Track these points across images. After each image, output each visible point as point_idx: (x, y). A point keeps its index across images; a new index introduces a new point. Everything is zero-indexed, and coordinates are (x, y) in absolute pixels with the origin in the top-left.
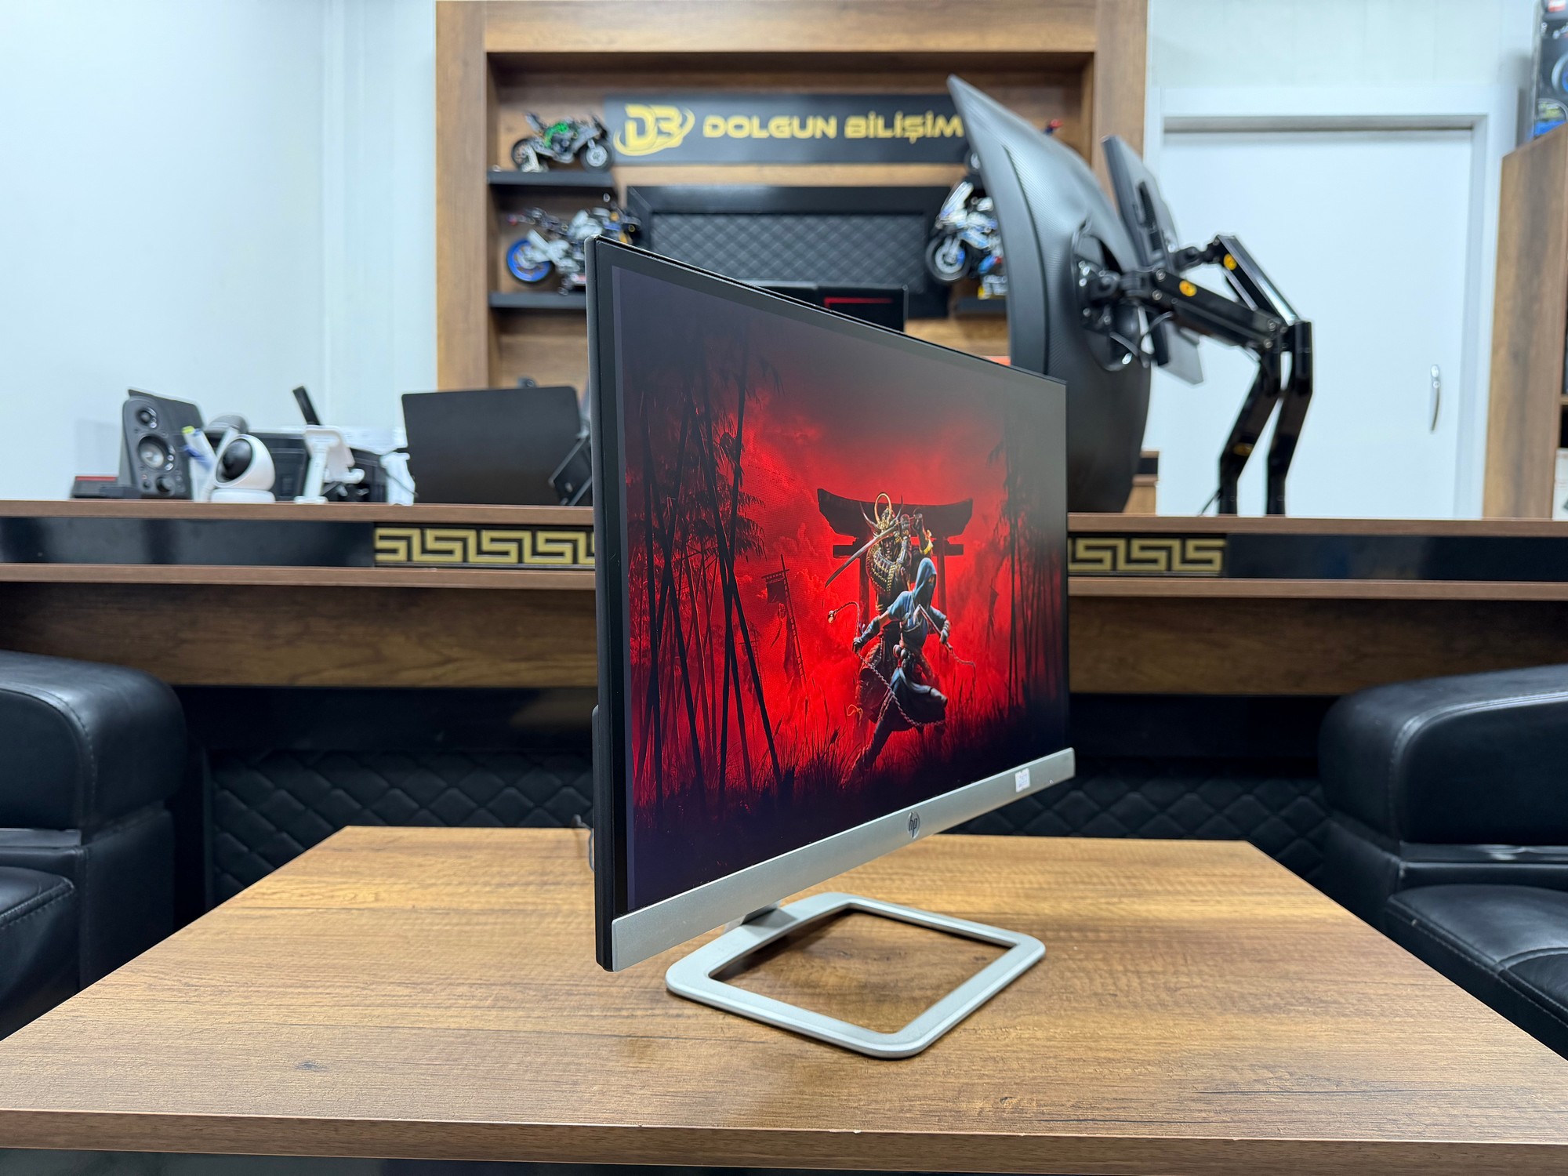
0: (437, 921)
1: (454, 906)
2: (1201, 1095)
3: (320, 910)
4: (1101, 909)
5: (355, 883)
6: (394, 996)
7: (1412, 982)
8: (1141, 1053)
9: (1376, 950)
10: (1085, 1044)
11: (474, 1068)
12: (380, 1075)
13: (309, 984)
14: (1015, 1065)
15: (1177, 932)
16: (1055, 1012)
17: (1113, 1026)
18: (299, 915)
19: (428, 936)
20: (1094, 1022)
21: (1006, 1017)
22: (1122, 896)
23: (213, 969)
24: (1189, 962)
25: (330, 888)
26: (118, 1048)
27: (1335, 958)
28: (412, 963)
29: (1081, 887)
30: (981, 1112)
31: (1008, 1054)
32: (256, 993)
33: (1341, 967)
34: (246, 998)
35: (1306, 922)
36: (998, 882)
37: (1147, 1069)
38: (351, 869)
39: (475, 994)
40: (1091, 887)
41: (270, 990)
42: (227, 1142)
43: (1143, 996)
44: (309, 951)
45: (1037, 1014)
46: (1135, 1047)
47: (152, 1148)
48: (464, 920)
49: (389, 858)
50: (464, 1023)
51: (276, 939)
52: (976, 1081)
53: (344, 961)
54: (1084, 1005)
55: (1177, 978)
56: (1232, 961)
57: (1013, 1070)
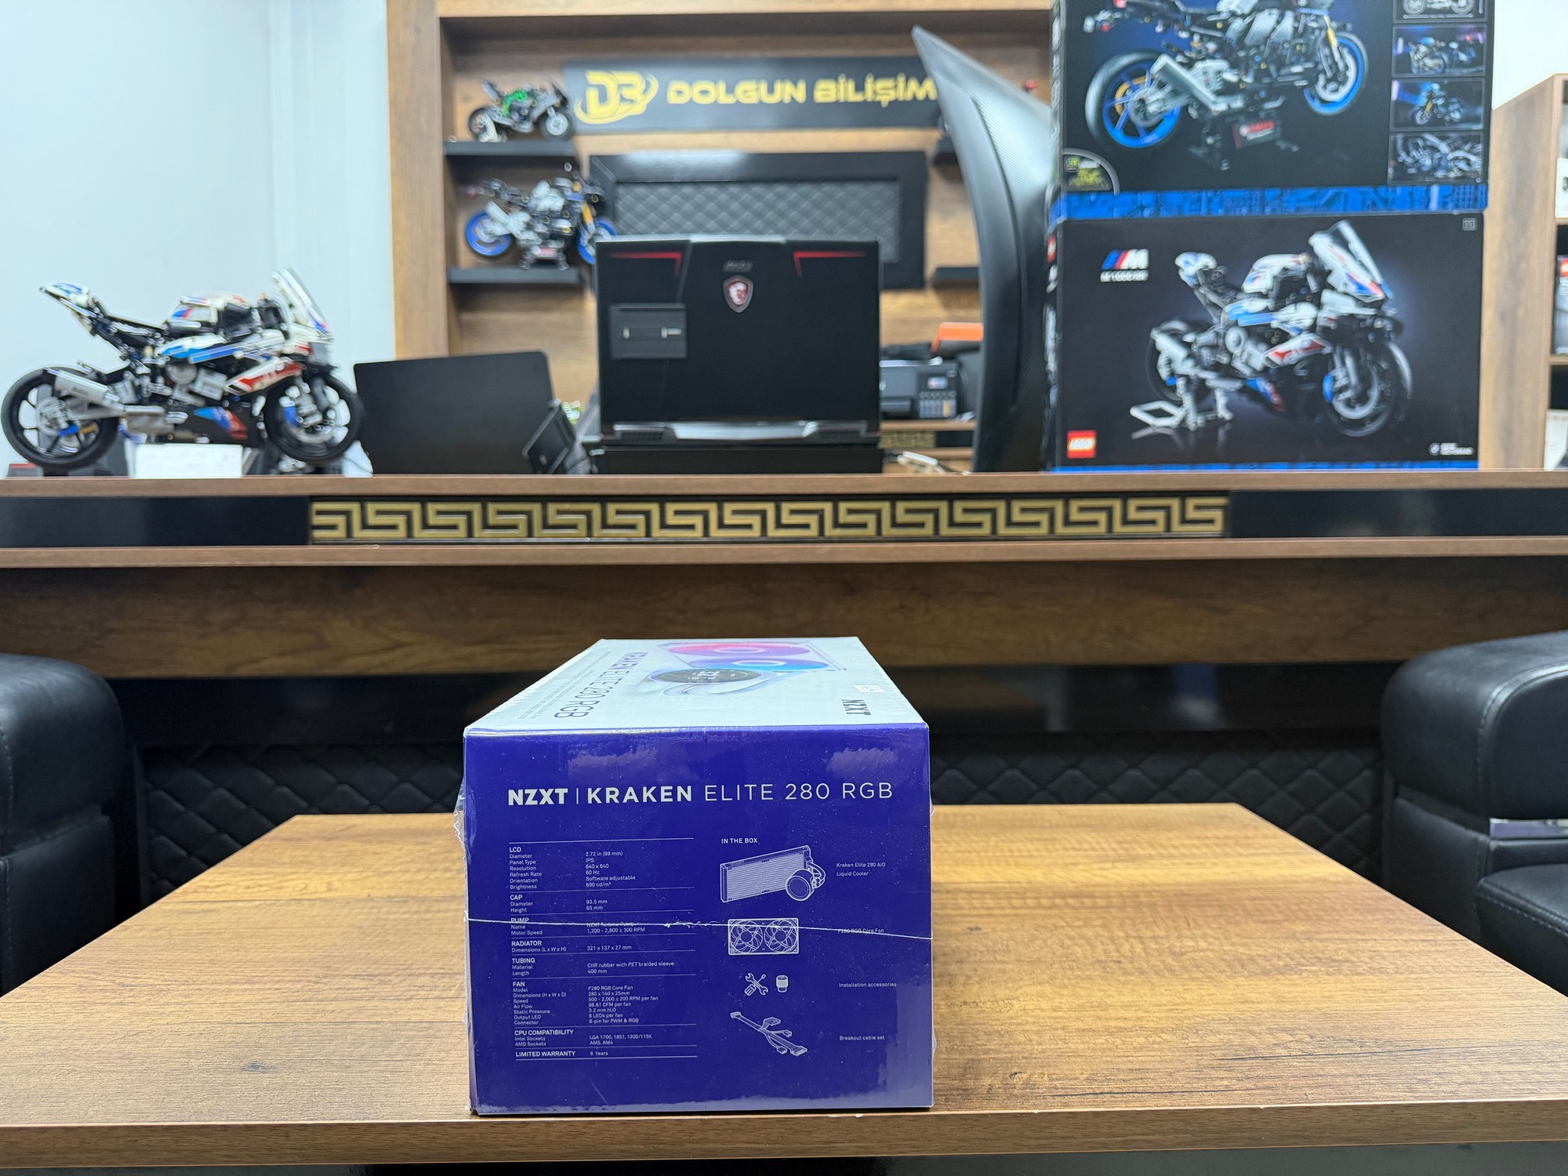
0: (395, 909)
1: (413, 893)
2: (1221, 1062)
3: (268, 902)
4: (1096, 875)
5: (306, 873)
6: (349, 989)
7: (1423, 938)
8: (1153, 1021)
9: (1381, 907)
10: (1093, 1013)
11: (436, 1062)
12: (335, 1074)
13: (256, 979)
14: (1022, 1038)
15: (1176, 896)
16: (1058, 981)
17: (1121, 993)
18: (245, 908)
19: (385, 925)
20: (1100, 990)
21: (1007, 988)
22: (1115, 861)
23: (150, 967)
24: (1192, 925)
25: (278, 879)
26: (43, 1055)
27: (1341, 916)
28: (369, 954)
29: (1072, 853)
30: (990, 1089)
31: (1013, 1027)
32: (198, 992)
33: (1348, 925)
34: (186, 996)
35: (1306, 881)
36: (986, 851)
37: (1160, 1037)
38: (301, 858)
39: (438, 984)
40: (1082, 853)
41: (213, 987)
42: (165, 1153)
43: (1149, 962)
44: (257, 944)
45: (1040, 984)
46: (1148, 1015)
47: (81, 1163)
48: (424, 908)
49: (343, 846)
50: (426, 1015)
51: (220, 933)
53: (294, 954)
54: (1087, 973)
55: (1182, 941)
56: (1236, 923)
57: (1020, 1044)
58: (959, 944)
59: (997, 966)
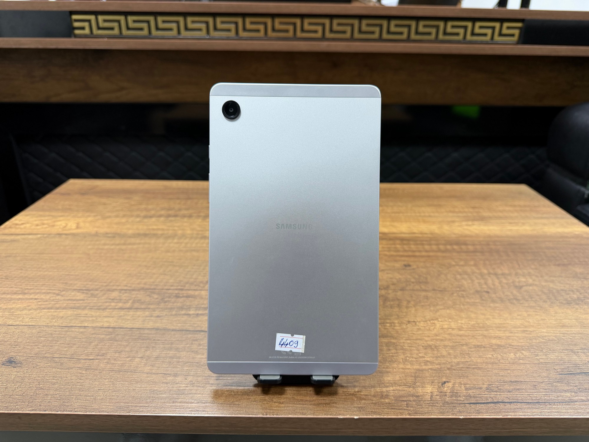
0: (108, 242)
1: (119, 231)
2: (561, 376)
3: (45, 236)
4: (465, 229)
5: (68, 216)
8: (516, 340)
10: (481, 333)
12: (54, 370)
13: (26, 291)
14: (445, 353)
16: (458, 306)
17: (493, 317)
18: (32, 239)
19: (101, 253)
20: (482, 314)
21: (431, 311)
22: (473, 220)
24: (521, 266)
25: (53, 220)
30: (432, 396)
31: (438, 342)
36: (407, 213)
37: (522, 354)
38: (67, 207)
39: (122, 298)
40: (455, 214)
43: (504, 293)
44: (33, 265)
45: (448, 308)
46: (510, 335)
48: (123, 242)
49: (90, 199)
50: (112, 322)
51: (15, 257)
52: (424, 367)
54: (473, 300)
55: (518, 278)
56: (544, 266)
57: (443, 356)
58: (400, 277)
59: (423, 294)
